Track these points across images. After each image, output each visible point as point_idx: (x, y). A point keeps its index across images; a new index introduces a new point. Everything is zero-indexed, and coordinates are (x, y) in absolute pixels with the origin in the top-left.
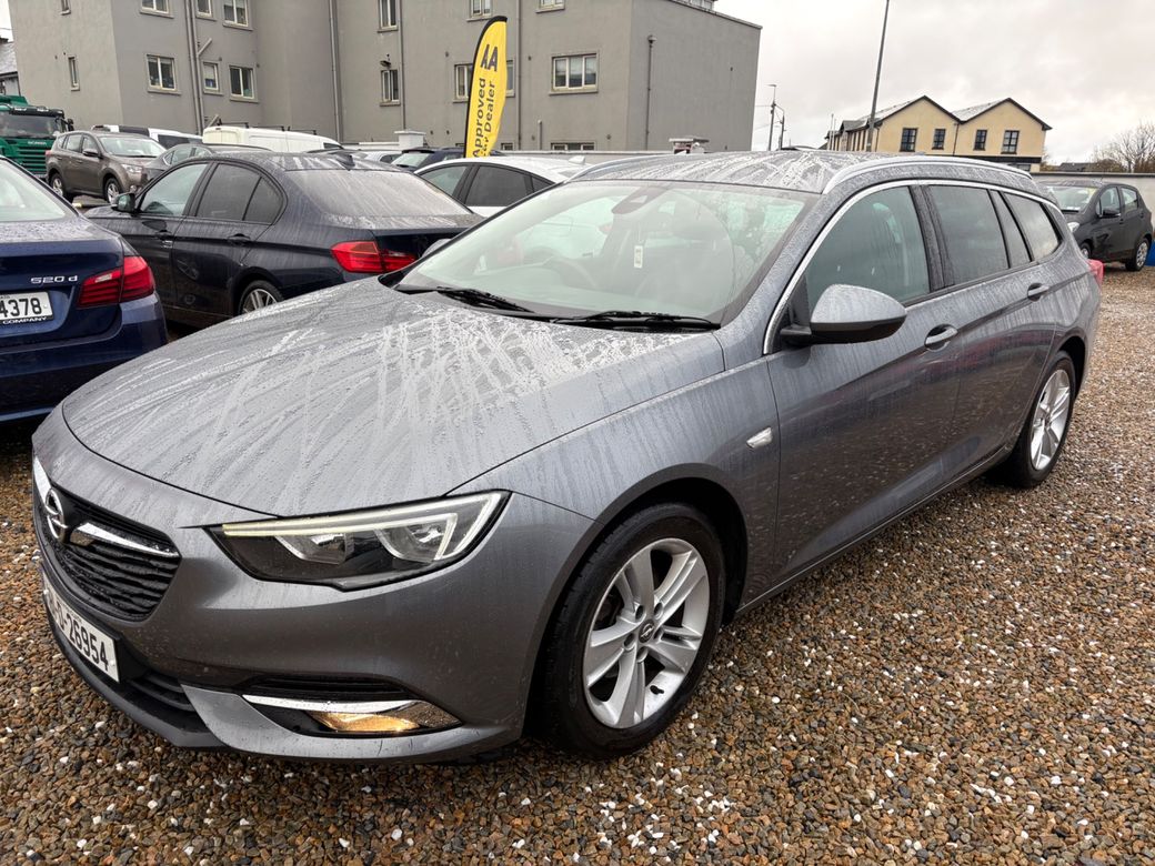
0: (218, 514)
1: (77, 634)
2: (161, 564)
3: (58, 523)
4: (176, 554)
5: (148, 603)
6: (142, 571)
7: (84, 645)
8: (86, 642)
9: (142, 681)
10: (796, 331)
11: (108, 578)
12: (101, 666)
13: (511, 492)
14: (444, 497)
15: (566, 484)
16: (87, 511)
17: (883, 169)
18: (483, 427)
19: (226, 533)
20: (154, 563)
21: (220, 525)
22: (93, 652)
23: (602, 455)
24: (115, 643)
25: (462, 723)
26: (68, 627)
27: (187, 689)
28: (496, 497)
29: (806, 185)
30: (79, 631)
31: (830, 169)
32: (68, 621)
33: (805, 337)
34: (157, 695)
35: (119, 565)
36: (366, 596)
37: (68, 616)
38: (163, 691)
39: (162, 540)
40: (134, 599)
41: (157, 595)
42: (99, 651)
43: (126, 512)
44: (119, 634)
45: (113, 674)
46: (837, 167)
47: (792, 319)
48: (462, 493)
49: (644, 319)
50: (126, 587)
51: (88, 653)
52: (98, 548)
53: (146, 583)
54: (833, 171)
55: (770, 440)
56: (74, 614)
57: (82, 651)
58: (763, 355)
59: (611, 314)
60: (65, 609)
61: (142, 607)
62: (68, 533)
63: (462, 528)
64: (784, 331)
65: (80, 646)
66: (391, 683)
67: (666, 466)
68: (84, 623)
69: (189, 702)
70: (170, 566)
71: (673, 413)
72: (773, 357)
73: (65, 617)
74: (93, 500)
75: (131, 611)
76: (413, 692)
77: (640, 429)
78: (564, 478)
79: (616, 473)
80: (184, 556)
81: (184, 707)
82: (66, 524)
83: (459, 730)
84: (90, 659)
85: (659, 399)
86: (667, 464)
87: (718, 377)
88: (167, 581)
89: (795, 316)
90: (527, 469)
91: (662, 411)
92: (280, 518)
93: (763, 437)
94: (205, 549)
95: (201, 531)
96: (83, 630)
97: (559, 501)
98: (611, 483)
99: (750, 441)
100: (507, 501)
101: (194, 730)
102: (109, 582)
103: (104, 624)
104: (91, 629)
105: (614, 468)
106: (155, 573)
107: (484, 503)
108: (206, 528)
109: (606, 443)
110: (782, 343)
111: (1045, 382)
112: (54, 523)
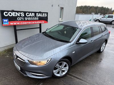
0: (29, 59)
9: (22, 70)
14: (46, 59)
19: (29, 61)
22: (18, 68)
24: (20, 67)
25: (47, 76)
27: (26, 72)
31: (83, 26)
33: (78, 43)
37: (16, 64)
38: (24, 71)
39: (24, 61)
40: (22, 64)
45: (20, 69)
47: (77, 41)
58: (74, 45)
63: (48, 61)
88: (25, 64)
92: (33, 60)
93: (74, 52)
94: (27, 62)
100: (51, 59)
101: (26, 75)
104: (18, 66)
110: (76, 44)
111: (103, 43)
112: (15, 57)
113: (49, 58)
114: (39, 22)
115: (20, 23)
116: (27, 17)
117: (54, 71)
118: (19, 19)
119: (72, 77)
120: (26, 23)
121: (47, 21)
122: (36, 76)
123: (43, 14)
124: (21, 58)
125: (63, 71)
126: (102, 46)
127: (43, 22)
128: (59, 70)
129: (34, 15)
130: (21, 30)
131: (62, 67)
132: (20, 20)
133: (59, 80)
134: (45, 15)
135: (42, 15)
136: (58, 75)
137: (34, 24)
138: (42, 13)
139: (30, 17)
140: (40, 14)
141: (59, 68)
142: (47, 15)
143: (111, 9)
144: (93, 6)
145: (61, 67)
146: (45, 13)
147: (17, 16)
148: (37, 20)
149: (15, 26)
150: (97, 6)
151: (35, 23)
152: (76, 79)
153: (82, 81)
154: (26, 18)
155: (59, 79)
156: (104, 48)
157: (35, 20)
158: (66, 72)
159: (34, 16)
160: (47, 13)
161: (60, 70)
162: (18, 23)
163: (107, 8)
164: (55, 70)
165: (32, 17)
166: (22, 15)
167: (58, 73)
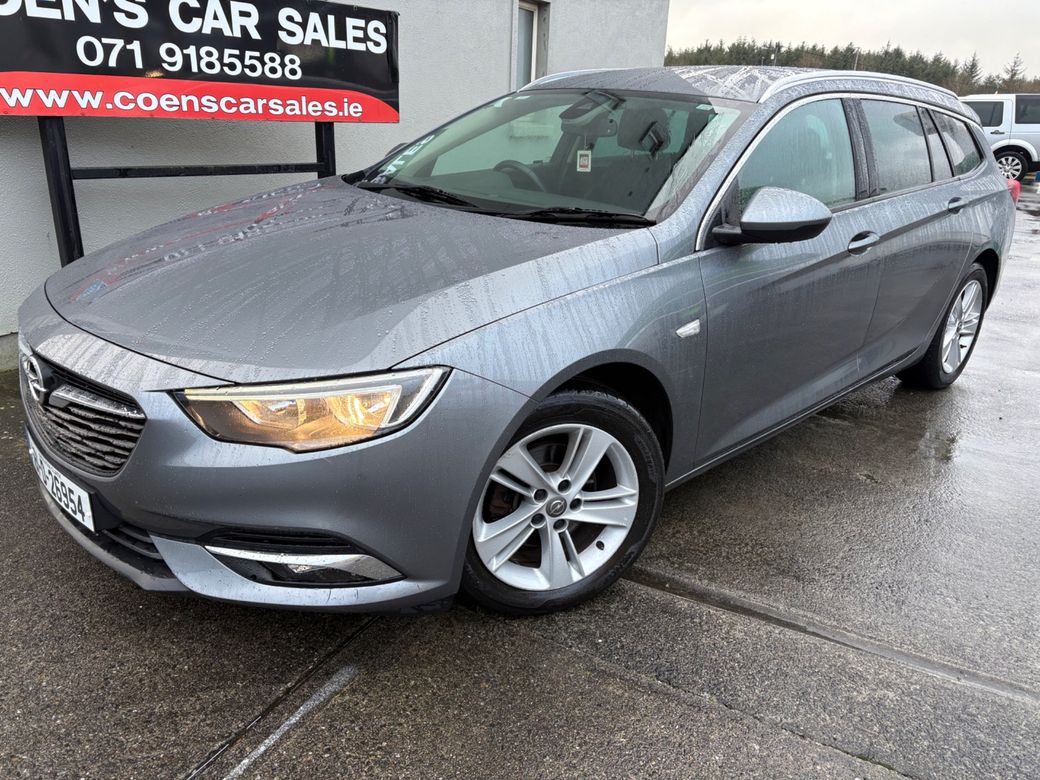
0: (180, 380)
1: (58, 489)
2: (129, 425)
3: (38, 387)
4: (142, 416)
5: (118, 460)
6: (113, 431)
7: (64, 499)
8: (65, 495)
9: (115, 531)
10: (727, 229)
11: (83, 437)
12: (78, 517)
13: (453, 368)
14: (389, 370)
15: (503, 362)
16: (63, 376)
17: (818, 82)
18: (428, 308)
19: (188, 397)
20: (123, 423)
21: (183, 390)
22: (71, 505)
23: (539, 338)
24: (90, 496)
25: (404, 577)
26: (50, 482)
27: (156, 540)
28: (438, 373)
29: (743, 95)
30: (59, 486)
31: (767, 80)
32: (50, 477)
33: (735, 235)
34: (129, 544)
35: (93, 426)
36: (316, 458)
37: (50, 473)
38: (135, 541)
39: (130, 402)
40: (107, 457)
41: (127, 454)
42: (76, 503)
43: (97, 377)
44: (93, 488)
45: (89, 524)
46: (773, 79)
47: (723, 219)
48: (406, 367)
49: (584, 216)
50: (98, 446)
51: (67, 506)
52: (73, 410)
53: (116, 442)
54: (770, 82)
55: (698, 330)
56: (54, 470)
57: (62, 504)
58: (695, 251)
59: (554, 211)
60: (47, 466)
61: (113, 464)
62: (47, 395)
63: (406, 399)
64: (716, 230)
65: (60, 499)
66: (340, 538)
67: (598, 351)
68: (63, 479)
69: (157, 552)
70: (136, 427)
71: (607, 301)
72: (704, 253)
73: (47, 474)
74: (68, 365)
75: (104, 468)
76: (361, 548)
77: (575, 315)
78: (502, 357)
79: (551, 355)
80: (149, 418)
81: (154, 555)
82: (45, 387)
83: (401, 582)
84: (69, 511)
85: (595, 288)
86: (600, 348)
87: (652, 270)
88: (134, 440)
89: (727, 216)
90: (468, 347)
91: (597, 299)
92: (237, 384)
93: (691, 328)
94: (170, 411)
95: (165, 395)
96: (62, 484)
97: (498, 378)
98: (546, 364)
99: (679, 332)
100: (449, 375)
101: (161, 575)
102: (85, 441)
103: (81, 480)
104: (69, 484)
105: (549, 349)
106: (124, 433)
107: (427, 377)
108: (170, 392)
109: (543, 326)
110: (713, 240)
111: (959, 291)
112: (34, 387)
113: (427, 359)
114: (314, 108)
115: (107, 99)
116: (184, 40)
117: (483, 533)
118: (90, 51)
119: (683, 603)
120: (168, 103)
121: (396, 106)
122: (280, 576)
123: (350, 22)
124: (91, 375)
125: (585, 535)
126: (952, 318)
127: (355, 109)
128: (538, 518)
129: (251, 23)
130: (124, 173)
131: (565, 486)
132: (104, 69)
133: (535, 634)
134: (366, 39)
135: (341, 34)
136: (531, 581)
137: (256, 116)
138: (343, 13)
139: (217, 39)
140: (314, 18)
141: (541, 495)
142: (391, 37)
143: (974, 66)
144: (809, 45)
145: (555, 482)
146: (368, 14)
147: (70, 16)
148: (283, 81)
149: (51, 130)
150: (842, 47)
151: (267, 114)
152: (725, 616)
153: (790, 633)
154: (171, 53)
155: (542, 622)
156: (966, 341)
157: (263, 79)
158: (613, 541)
159: (255, 35)
160: (390, 19)
161: (549, 521)
162: (90, 100)
163: (937, 60)
164: (489, 518)
165: (232, 42)
166: (132, 16)
167: (530, 555)
